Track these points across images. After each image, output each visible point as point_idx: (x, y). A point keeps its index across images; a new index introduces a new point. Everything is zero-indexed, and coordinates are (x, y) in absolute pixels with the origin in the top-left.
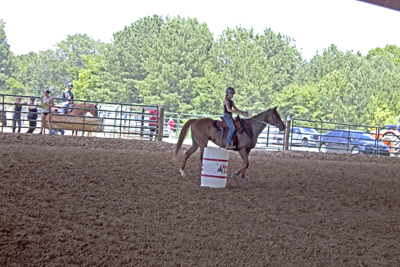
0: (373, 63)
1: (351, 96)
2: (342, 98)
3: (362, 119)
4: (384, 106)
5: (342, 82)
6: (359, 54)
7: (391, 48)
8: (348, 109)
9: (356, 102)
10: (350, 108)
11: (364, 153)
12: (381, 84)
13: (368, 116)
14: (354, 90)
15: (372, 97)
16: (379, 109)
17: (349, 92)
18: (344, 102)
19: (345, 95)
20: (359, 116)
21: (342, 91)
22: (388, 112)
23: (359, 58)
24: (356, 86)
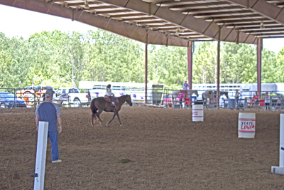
0: (31, 44)
1: (15, 68)
2: (8, 70)
3: (24, 83)
4: (39, 73)
5: (8, 59)
6: (22, 38)
7: (45, 33)
8: (14, 77)
9: (19, 72)
10: (15, 76)
11: (9, 106)
12: (36, 58)
13: (29, 81)
14: (17, 64)
15: (31, 68)
16: (35, 76)
17: (14, 65)
18: (11, 73)
19: (11, 67)
20: (22, 82)
21: (8, 65)
22: (42, 77)
23: (21, 41)
24: (18, 61)
